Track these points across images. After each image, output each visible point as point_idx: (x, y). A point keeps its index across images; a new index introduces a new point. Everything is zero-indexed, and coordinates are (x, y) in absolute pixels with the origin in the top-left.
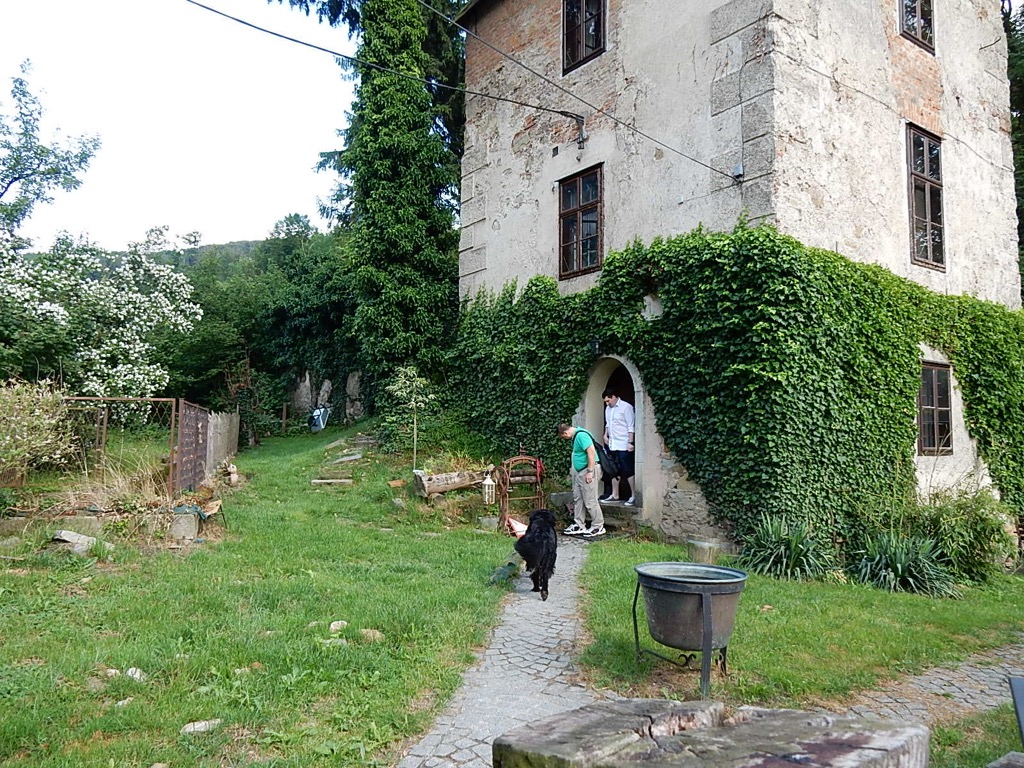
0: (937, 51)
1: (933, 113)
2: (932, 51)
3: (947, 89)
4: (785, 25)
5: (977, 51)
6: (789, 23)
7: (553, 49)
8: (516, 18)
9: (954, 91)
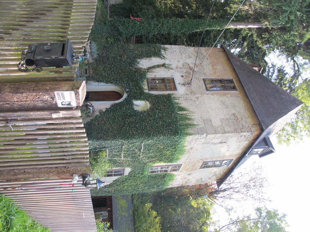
0: (200, 169)
1: (186, 169)
2: (201, 168)
3: (192, 172)
4: (205, 137)
5: (201, 178)
6: (205, 138)
7: (210, 75)
8: (221, 64)
9: (191, 174)
